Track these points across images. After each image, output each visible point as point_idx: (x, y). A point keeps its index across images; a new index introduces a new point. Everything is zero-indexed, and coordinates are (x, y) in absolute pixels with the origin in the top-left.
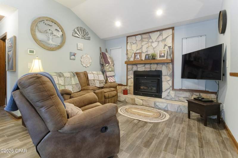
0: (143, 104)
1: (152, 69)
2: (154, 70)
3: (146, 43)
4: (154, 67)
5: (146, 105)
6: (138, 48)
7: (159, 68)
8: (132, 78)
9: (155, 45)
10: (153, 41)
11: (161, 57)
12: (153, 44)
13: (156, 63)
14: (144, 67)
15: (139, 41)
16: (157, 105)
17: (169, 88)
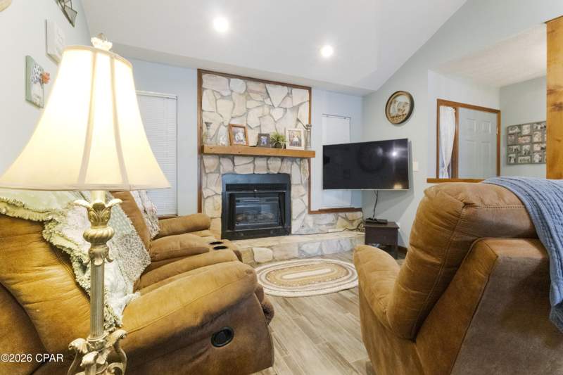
0: (274, 258)
1: (272, 171)
2: (276, 173)
3: (258, 104)
4: (276, 167)
5: (281, 258)
6: (236, 113)
7: (286, 168)
8: (216, 194)
9: (277, 113)
10: (273, 106)
11: (294, 145)
12: (274, 112)
13: (279, 157)
14: (251, 166)
15: (240, 94)
16: (303, 251)
17: (304, 212)
